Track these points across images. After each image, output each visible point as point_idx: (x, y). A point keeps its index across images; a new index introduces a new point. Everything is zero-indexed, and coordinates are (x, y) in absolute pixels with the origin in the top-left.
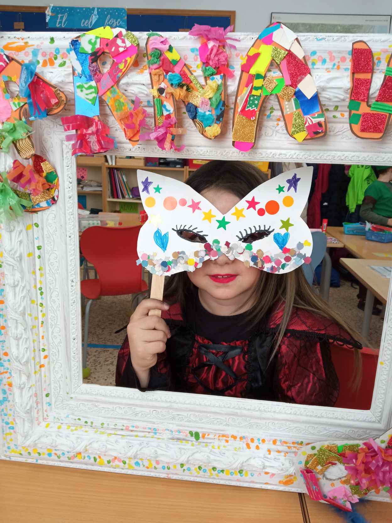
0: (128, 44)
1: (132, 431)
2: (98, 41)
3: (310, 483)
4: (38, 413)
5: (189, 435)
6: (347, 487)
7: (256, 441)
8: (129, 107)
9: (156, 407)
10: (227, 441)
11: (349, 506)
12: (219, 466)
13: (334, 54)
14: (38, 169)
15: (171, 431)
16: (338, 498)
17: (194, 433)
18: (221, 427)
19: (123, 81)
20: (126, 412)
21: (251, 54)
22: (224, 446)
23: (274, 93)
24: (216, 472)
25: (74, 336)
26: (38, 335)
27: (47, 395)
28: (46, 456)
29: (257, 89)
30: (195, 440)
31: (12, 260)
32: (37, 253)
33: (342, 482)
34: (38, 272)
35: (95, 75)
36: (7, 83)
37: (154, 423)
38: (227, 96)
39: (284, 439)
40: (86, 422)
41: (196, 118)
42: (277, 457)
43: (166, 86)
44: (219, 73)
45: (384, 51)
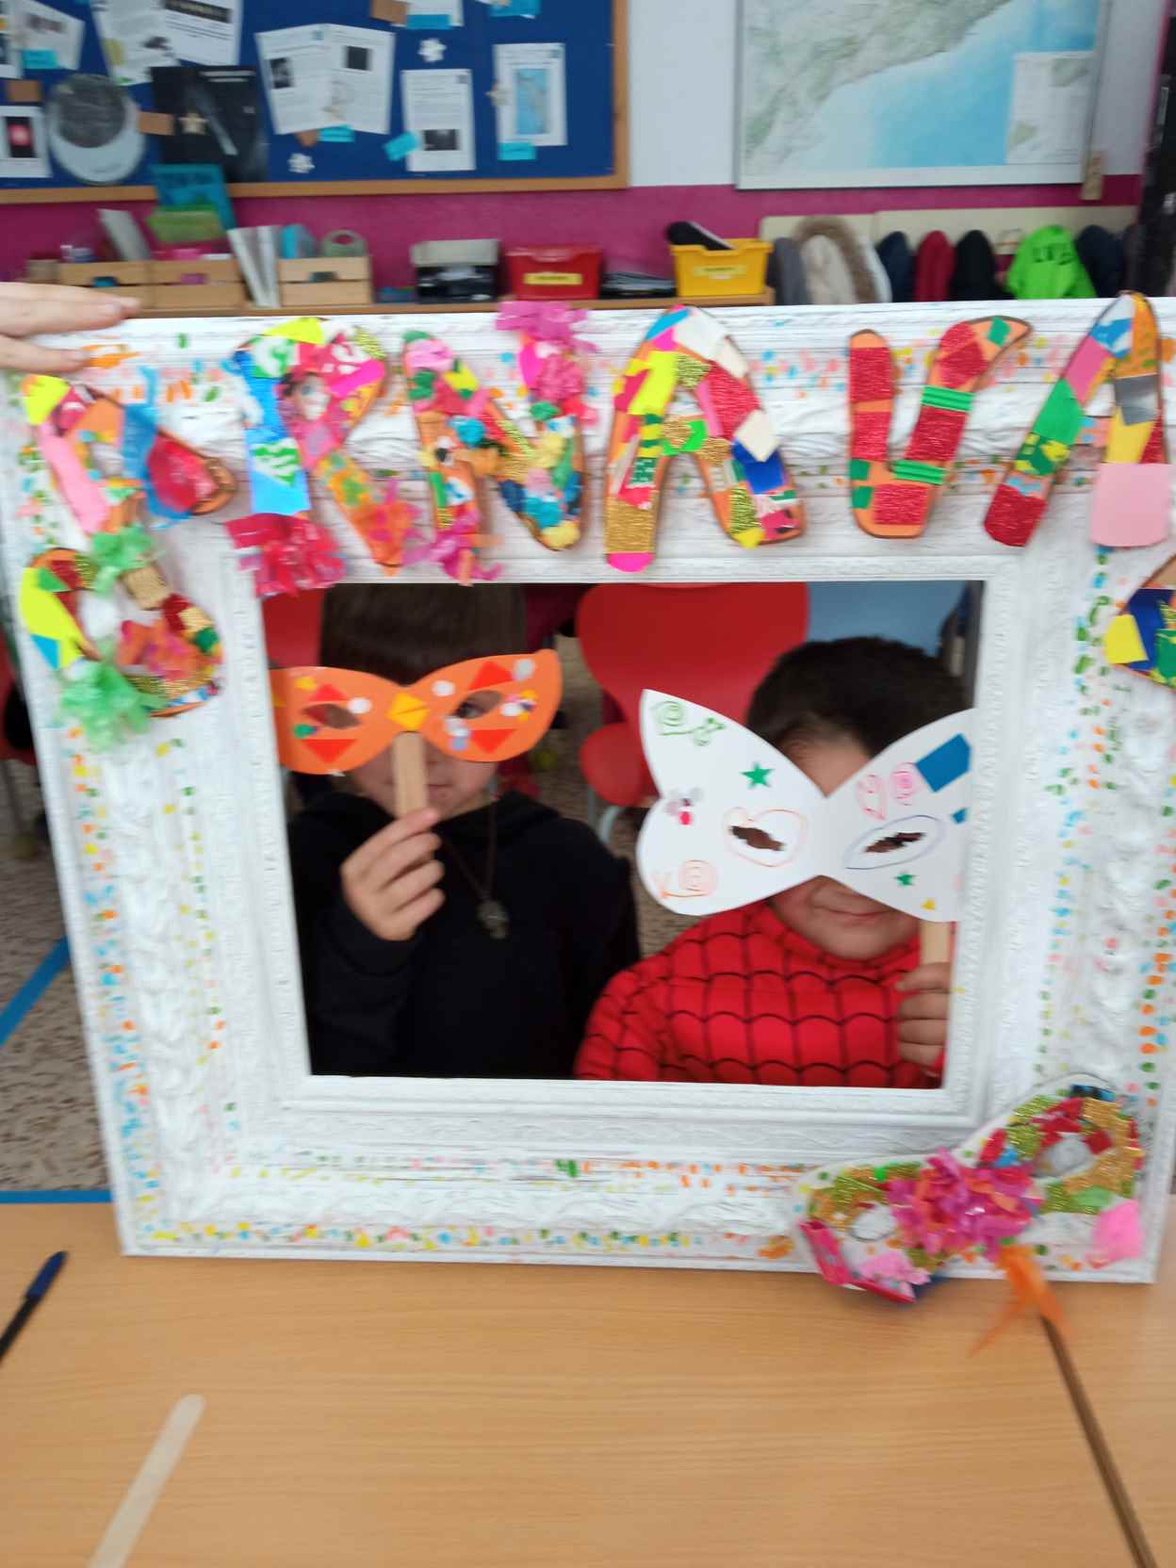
0: (361, 356)
1: (429, 1169)
2: (294, 350)
3: (823, 1249)
4: (213, 1147)
5: (555, 1168)
6: (901, 1252)
7: (701, 1168)
8: (373, 494)
9: (478, 1115)
10: (638, 1175)
11: (906, 1291)
12: (625, 1229)
13: (812, 355)
14: (175, 625)
15: (514, 1162)
16: (884, 1276)
17: (564, 1162)
18: (625, 1146)
19: (357, 435)
20: (410, 1130)
21: (632, 372)
22: (634, 1187)
23: (687, 450)
24: (620, 1242)
25: (282, 976)
26: (200, 980)
27: (230, 1107)
28: (237, 1239)
29: (647, 444)
30: (567, 1177)
31: (134, 827)
32: (185, 802)
33: (889, 1244)
34: (190, 845)
35: (293, 424)
36: (88, 445)
37: (474, 1148)
38: (585, 458)
39: (764, 1162)
40: (323, 1158)
41: (521, 510)
42: (749, 1201)
43: (454, 445)
44: (565, 412)
45: (920, 345)
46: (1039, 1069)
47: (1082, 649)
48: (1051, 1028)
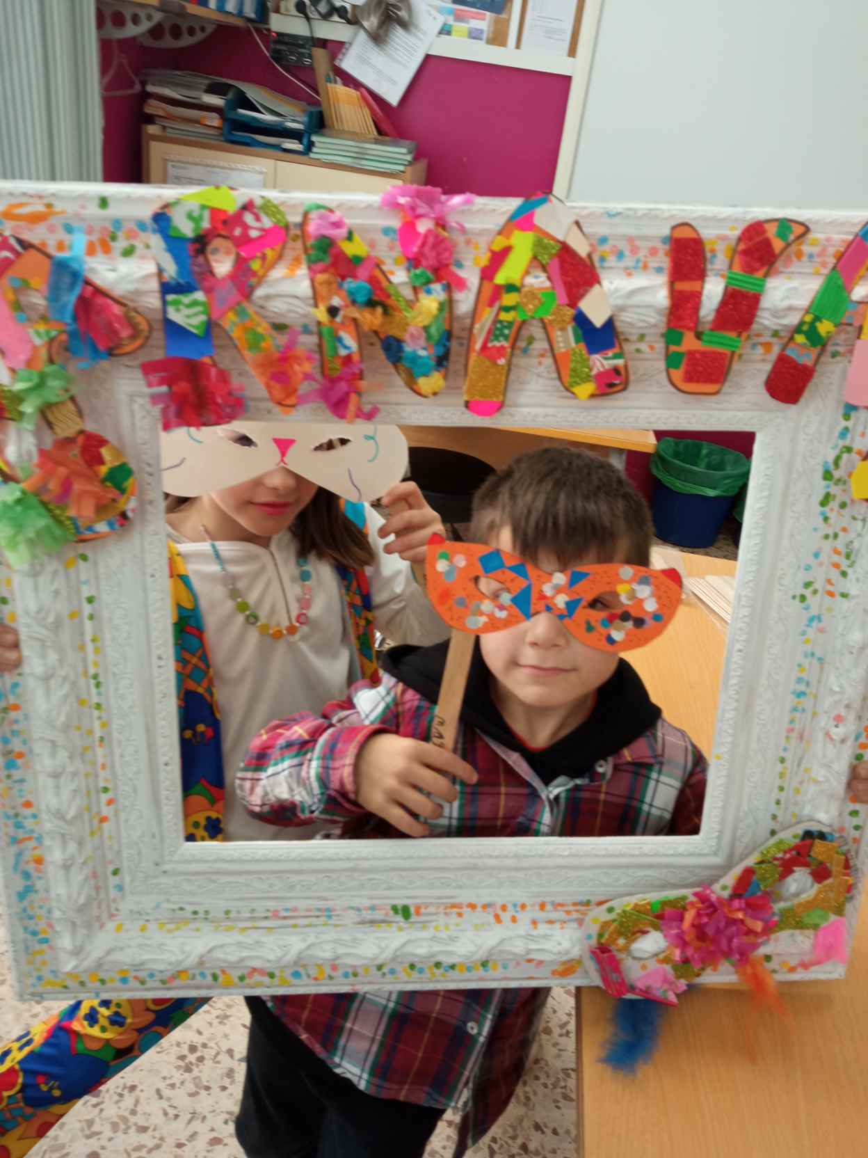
0: (267, 223)
1: (285, 918)
2: (207, 214)
3: (608, 968)
4: (99, 907)
5: (392, 913)
6: (668, 968)
7: (510, 907)
8: (275, 344)
9: (330, 871)
10: (460, 915)
11: (672, 997)
12: (447, 960)
13: (638, 243)
14: (92, 459)
15: (358, 909)
16: (654, 987)
17: (399, 907)
18: (448, 892)
19: (259, 292)
20: (271, 886)
21: (497, 247)
22: (457, 925)
23: (537, 315)
24: (441, 970)
25: (166, 758)
26: (94, 764)
27: (115, 872)
28: (118, 984)
29: (507, 309)
30: (402, 920)
31: (44, 631)
32: (87, 609)
33: (659, 961)
34: (90, 647)
35: (203, 280)
37: (325, 899)
38: (454, 320)
39: (559, 899)
40: (195, 913)
41: (399, 362)
42: (549, 932)
43: (343, 303)
44: (438, 279)
45: (723, 238)
46: (774, 817)
47: (828, 487)
48: (786, 786)
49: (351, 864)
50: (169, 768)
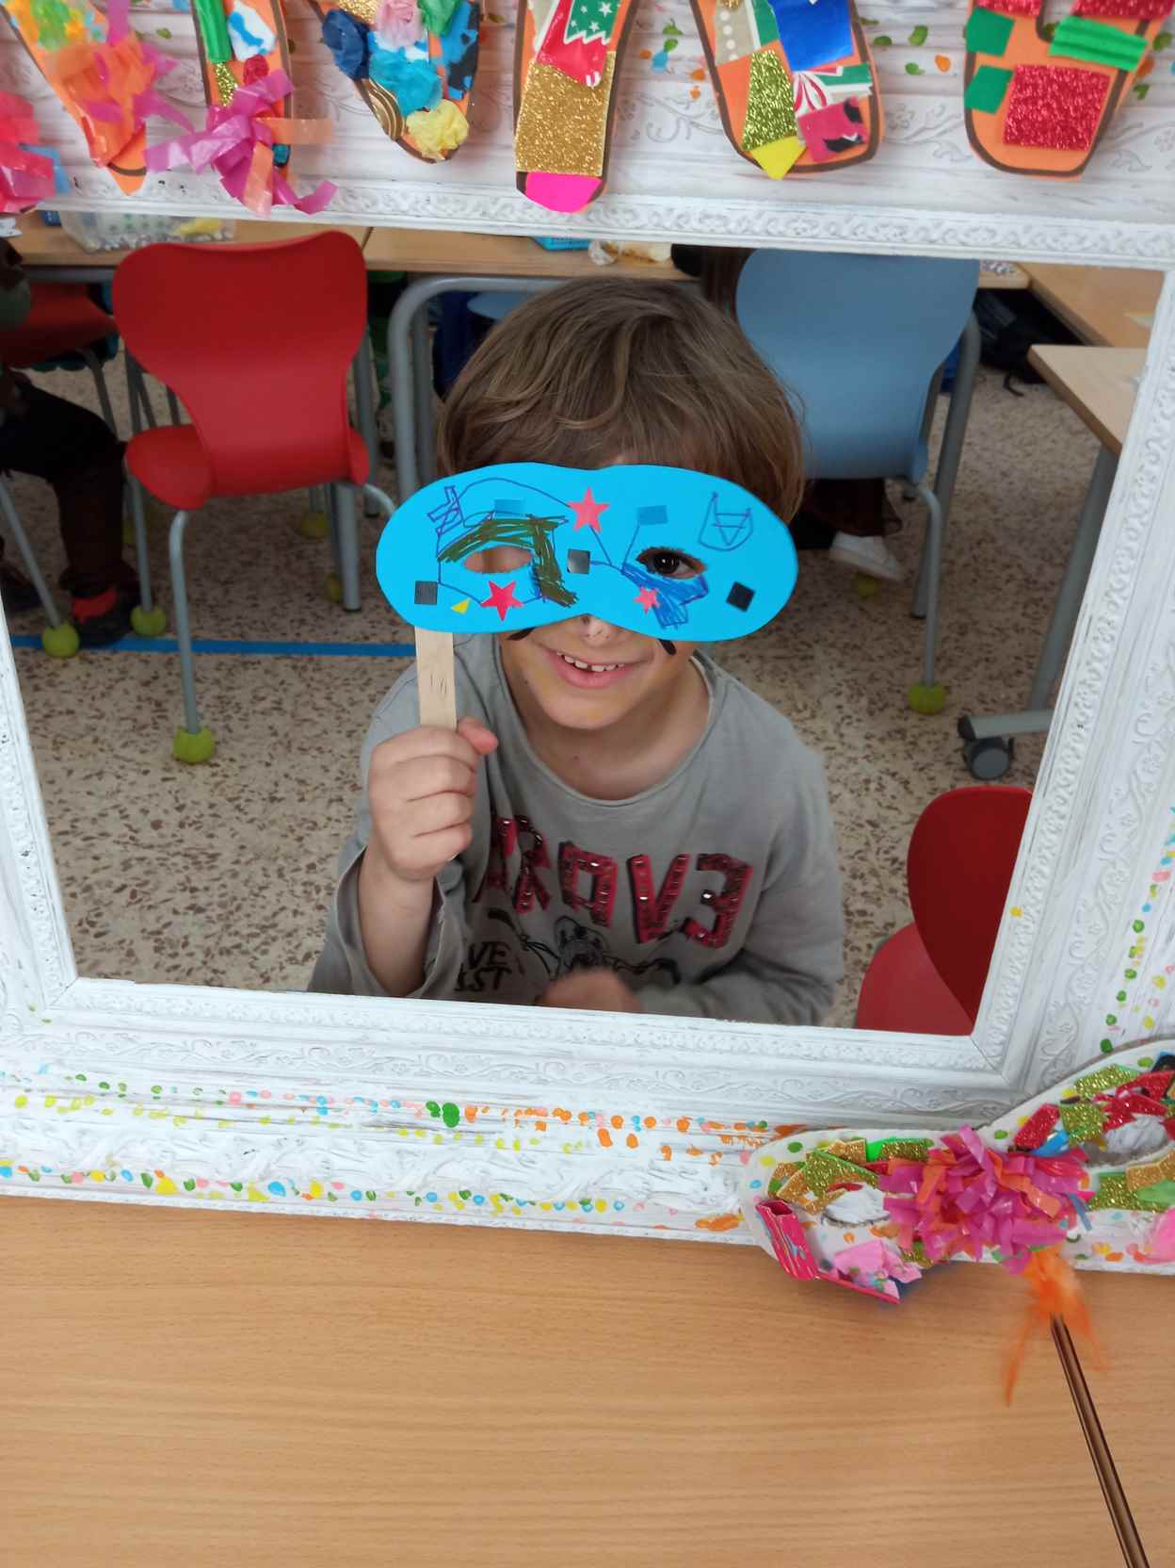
1: (250, 1106)
3: (785, 1238)
5: (427, 1112)
6: (891, 1244)
7: (627, 1121)
8: (90, 26)
10: (541, 1126)
11: (891, 1289)
12: (521, 1193)
15: (371, 1102)
16: (863, 1271)
17: (441, 1106)
18: (525, 1088)
20: (225, 1055)
22: (533, 1141)
24: (513, 1204)
25: (23, 844)
30: (444, 1126)
33: (874, 1231)
37: (317, 1083)
39: (710, 1117)
40: (104, 1085)
41: (367, 76)
42: (689, 1167)
46: (1112, 1020)
48: (1139, 971)
49: (358, 1035)
50: (31, 859)
